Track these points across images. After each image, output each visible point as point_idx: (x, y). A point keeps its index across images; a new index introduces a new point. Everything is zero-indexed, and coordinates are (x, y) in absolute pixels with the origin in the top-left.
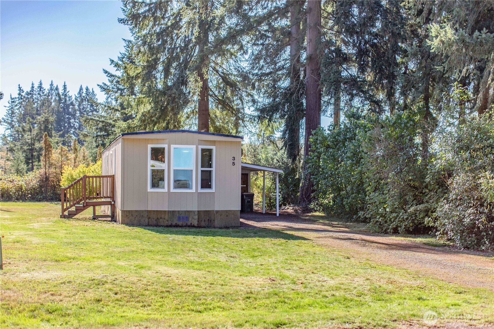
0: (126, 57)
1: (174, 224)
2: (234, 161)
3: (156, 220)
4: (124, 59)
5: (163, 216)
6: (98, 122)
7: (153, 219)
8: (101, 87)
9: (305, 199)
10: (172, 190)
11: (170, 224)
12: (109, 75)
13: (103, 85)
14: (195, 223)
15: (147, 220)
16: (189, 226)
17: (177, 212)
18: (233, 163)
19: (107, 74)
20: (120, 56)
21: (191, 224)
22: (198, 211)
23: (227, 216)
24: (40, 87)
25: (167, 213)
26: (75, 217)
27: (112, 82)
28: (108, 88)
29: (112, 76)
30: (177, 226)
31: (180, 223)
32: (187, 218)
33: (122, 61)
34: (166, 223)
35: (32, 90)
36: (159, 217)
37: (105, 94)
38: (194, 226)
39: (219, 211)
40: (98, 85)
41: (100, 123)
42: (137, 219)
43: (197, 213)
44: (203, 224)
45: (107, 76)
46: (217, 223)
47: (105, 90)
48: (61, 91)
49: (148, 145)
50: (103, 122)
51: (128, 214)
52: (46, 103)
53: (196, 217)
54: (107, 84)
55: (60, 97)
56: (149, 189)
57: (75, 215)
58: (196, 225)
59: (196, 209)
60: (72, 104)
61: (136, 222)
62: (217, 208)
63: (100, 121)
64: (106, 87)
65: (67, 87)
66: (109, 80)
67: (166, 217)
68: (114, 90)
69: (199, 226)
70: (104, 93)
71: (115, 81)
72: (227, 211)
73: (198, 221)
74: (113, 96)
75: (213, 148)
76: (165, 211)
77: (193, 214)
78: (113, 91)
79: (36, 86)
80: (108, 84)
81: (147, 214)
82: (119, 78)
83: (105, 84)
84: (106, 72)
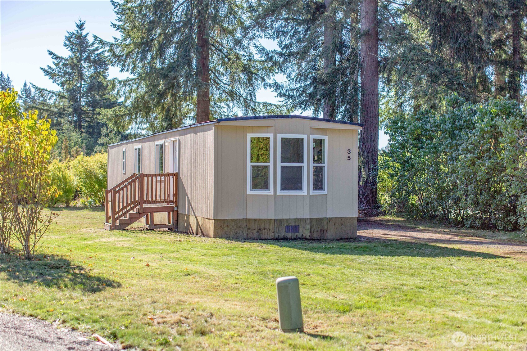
0: (74, 36)
1: (281, 236)
2: (349, 155)
3: (258, 232)
4: (72, 39)
5: (267, 226)
6: (42, 111)
7: (254, 230)
8: (44, 70)
9: (363, 200)
10: (279, 192)
11: (276, 236)
12: (54, 57)
13: (47, 68)
14: (307, 234)
15: (245, 232)
16: (300, 239)
17: (285, 221)
18: (349, 157)
19: (52, 56)
20: (68, 35)
21: (302, 235)
22: (310, 219)
23: (342, 225)
25: (272, 222)
26: (128, 228)
27: (57, 65)
28: (54, 71)
29: (57, 58)
30: (285, 239)
31: (289, 235)
32: (297, 228)
33: (70, 41)
34: (271, 235)
36: (262, 228)
37: (50, 78)
38: (306, 239)
39: (332, 218)
40: (41, 69)
41: (44, 112)
42: (233, 231)
43: (308, 222)
44: (315, 235)
45: (52, 58)
46: (331, 234)
49: (248, 134)
50: (47, 110)
51: (222, 225)
53: (308, 227)
54: (52, 67)
56: (249, 192)
57: (129, 224)
58: (308, 237)
59: (307, 216)
61: (232, 234)
62: (329, 215)
63: (44, 110)
64: (50, 70)
66: (53, 62)
67: (272, 227)
68: (60, 74)
69: (312, 238)
70: (48, 77)
71: (61, 64)
72: (342, 219)
73: (310, 232)
74: (58, 81)
75: (325, 137)
76: (271, 220)
77: (305, 223)
78: (58, 75)
80: (54, 67)
81: (245, 224)
82: (66, 60)
83: (50, 68)
84: (51, 53)
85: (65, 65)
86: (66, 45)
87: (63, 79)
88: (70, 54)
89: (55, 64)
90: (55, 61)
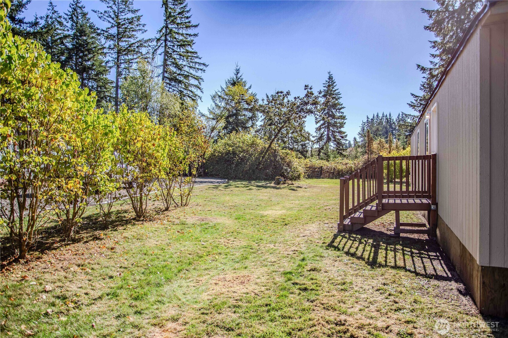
8: (409, 105)
13: (411, 103)
20: (422, 84)
24: (377, 116)
27: (416, 101)
29: (417, 96)
33: (424, 87)
35: (374, 118)
47: (412, 106)
48: (388, 117)
52: (380, 123)
55: (388, 120)
60: (394, 123)
64: (412, 104)
65: (391, 114)
70: (411, 108)
78: (417, 106)
79: (375, 115)
80: (415, 102)
82: (421, 97)
83: (412, 102)
84: (413, 95)
85: (420, 100)
86: (421, 89)
87: (420, 108)
88: (423, 93)
89: (415, 100)
90: (415, 99)
